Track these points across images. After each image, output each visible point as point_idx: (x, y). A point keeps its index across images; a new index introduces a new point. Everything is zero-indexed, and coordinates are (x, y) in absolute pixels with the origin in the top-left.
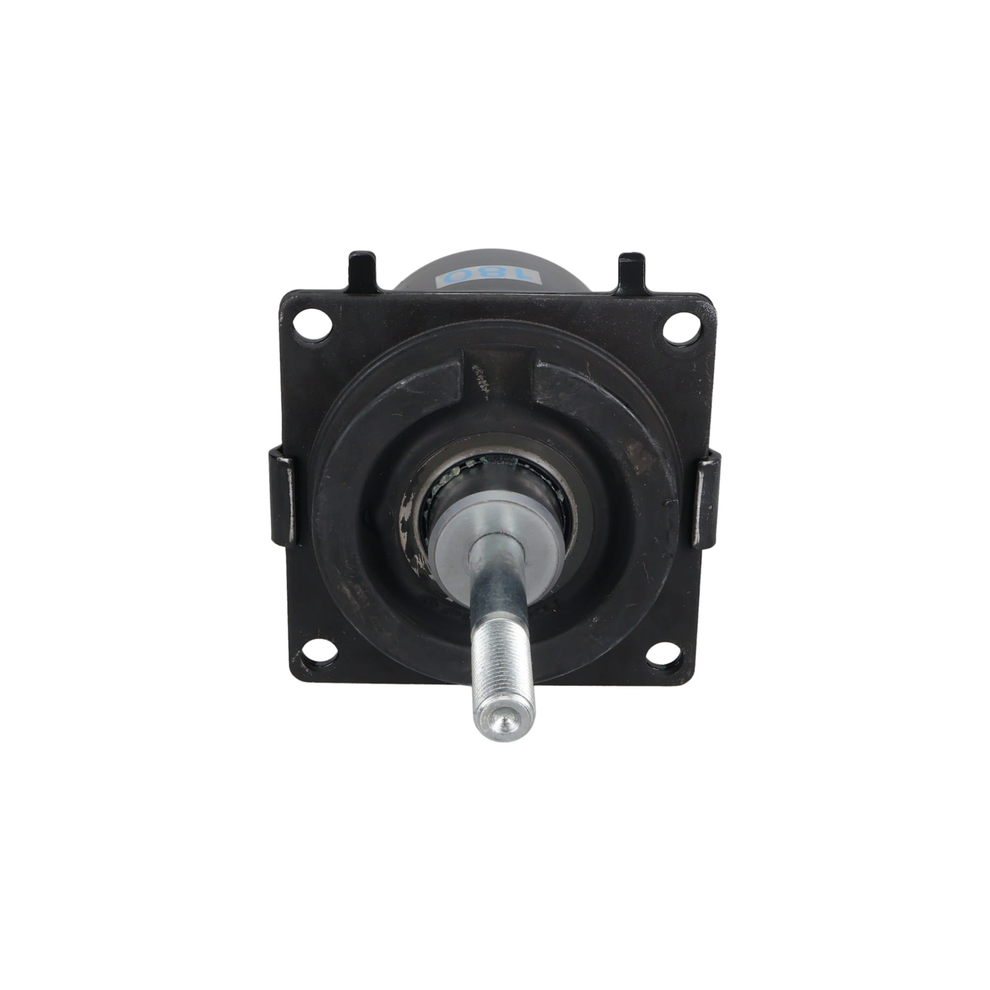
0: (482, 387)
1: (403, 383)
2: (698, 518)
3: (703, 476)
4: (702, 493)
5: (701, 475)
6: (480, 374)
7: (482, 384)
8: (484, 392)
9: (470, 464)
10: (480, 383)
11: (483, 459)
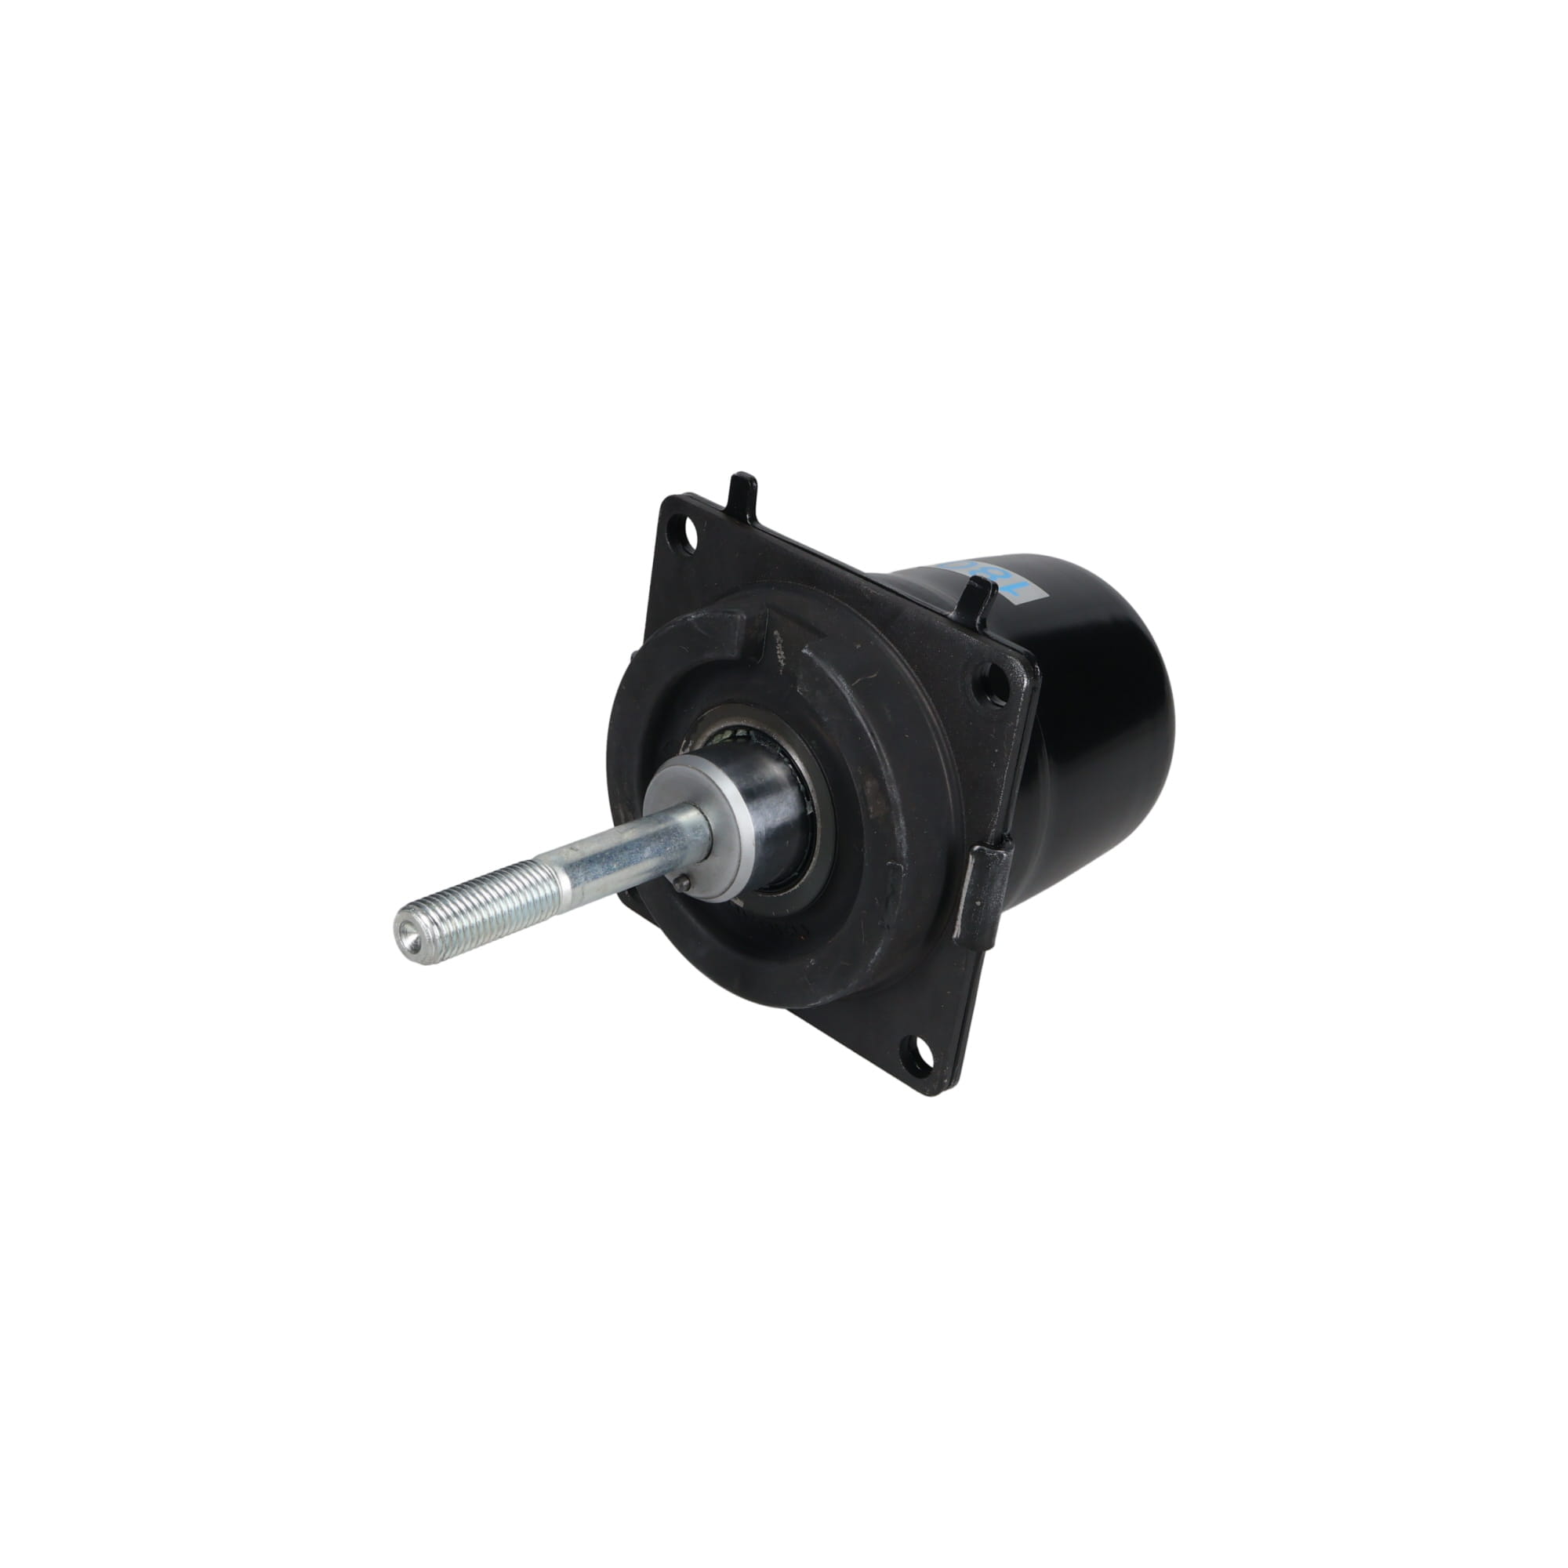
0: (779, 657)
1: (693, 617)
2: (961, 908)
3: (974, 861)
4: (971, 882)
5: (972, 860)
6: (779, 642)
7: (780, 654)
8: (780, 663)
9: (740, 733)
10: (778, 652)
11: (751, 733)
